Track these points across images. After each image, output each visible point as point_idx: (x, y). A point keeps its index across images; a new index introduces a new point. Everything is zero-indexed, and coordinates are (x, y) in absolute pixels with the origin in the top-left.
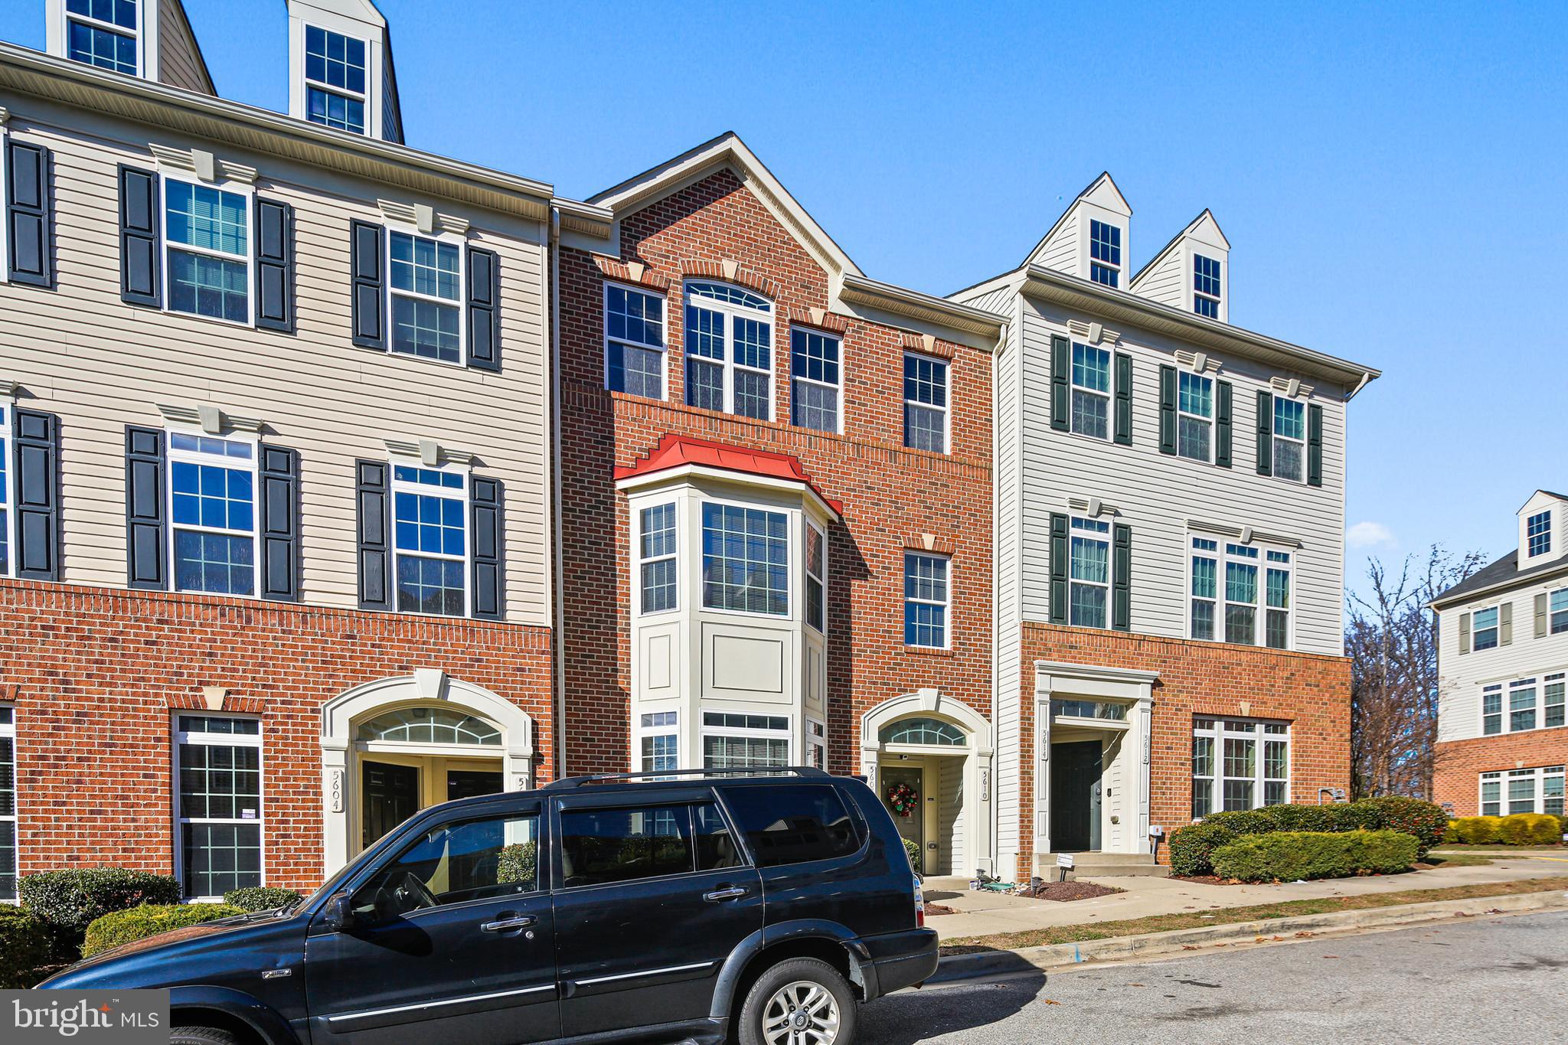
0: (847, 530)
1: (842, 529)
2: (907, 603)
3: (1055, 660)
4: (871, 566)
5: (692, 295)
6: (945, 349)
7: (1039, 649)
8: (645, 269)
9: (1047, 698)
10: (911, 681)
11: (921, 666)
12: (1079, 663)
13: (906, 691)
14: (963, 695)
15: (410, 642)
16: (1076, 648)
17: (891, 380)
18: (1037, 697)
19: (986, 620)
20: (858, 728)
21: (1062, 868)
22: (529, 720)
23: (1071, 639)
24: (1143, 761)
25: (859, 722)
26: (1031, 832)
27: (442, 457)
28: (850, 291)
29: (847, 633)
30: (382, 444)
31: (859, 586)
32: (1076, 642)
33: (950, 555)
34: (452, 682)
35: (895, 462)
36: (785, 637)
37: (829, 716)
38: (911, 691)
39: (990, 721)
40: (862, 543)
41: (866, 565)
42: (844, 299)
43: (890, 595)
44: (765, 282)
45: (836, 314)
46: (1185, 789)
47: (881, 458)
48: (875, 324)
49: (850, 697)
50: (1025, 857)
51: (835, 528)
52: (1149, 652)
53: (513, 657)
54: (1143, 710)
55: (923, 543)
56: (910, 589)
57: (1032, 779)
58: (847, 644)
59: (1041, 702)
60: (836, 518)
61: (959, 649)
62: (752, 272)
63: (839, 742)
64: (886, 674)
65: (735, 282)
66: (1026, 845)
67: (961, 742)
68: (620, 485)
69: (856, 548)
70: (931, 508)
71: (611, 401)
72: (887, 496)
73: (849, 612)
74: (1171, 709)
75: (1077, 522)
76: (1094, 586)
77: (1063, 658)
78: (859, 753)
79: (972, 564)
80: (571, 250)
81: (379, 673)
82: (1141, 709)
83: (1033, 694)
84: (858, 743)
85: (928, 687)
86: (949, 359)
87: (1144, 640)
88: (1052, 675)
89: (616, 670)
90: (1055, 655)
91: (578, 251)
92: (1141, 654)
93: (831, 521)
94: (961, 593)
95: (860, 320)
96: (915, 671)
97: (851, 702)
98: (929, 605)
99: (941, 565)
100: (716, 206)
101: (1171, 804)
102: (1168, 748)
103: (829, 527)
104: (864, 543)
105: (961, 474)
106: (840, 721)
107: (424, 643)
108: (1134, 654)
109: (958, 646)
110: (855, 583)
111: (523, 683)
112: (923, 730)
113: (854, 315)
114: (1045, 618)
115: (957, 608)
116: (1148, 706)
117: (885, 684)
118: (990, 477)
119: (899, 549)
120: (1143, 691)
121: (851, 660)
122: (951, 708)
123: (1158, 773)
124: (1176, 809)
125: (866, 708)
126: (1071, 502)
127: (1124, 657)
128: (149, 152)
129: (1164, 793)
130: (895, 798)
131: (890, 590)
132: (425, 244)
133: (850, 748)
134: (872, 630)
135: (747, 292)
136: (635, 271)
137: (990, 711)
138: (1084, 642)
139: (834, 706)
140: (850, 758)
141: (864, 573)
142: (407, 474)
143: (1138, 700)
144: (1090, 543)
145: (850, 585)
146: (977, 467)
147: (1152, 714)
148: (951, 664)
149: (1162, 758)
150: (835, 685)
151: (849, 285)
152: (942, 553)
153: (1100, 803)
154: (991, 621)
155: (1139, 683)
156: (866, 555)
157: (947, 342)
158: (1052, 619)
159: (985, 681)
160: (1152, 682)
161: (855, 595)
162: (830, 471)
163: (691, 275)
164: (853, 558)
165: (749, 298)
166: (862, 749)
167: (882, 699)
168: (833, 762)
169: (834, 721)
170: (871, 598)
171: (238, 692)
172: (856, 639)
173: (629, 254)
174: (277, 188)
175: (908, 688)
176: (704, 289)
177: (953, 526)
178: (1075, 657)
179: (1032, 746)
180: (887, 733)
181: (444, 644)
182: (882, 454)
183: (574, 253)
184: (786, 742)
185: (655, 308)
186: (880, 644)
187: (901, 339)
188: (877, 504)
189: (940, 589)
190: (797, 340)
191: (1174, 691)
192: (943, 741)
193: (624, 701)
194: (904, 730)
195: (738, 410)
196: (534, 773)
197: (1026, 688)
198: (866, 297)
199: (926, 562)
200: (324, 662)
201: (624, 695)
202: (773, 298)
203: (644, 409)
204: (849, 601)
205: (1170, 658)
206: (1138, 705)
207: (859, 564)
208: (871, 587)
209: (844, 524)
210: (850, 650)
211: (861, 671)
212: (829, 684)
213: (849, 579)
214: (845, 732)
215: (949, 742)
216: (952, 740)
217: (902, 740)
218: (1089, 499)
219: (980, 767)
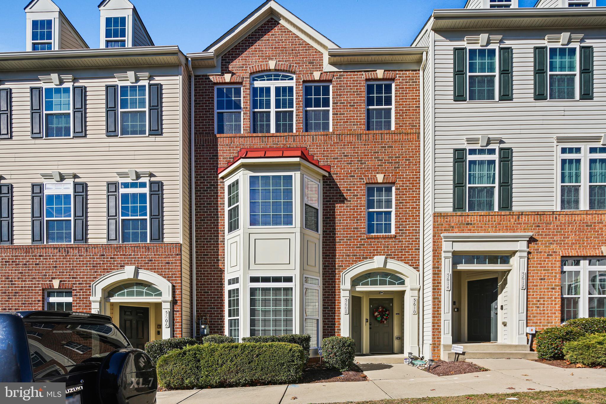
0: (333, 179)
1: (331, 179)
2: (369, 213)
3: (456, 233)
4: (346, 196)
5: (255, 82)
6: (391, 75)
7: (445, 227)
8: (232, 76)
9: (450, 255)
10: (370, 253)
11: (376, 244)
12: (473, 232)
13: (367, 258)
14: (402, 257)
15: (124, 255)
16: (471, 224)
17: (359, 98)
18: (443, 255)
19: (416, 216)
20: (339, 279)
21: (456, 353)
22: (171, 285)
23: (467, 219)
24: (521, 288)
25: (340, 276)
26: (440, 332)
27: (138, 176)
28: (333, 58)
29: (333, 231)
30: (116, 175)
31: (340, 207)
32: (471, 221)
33: (393, 183)
34: (140, 271)
35: (361, 140)
36: (292, 236)
37: (323, 274)
38: (370, 258)
39: (418, 271)
40: (342, 184)
41: (344, 196)
42: (331, 63)
43: (357, 209)
44: (290, 66)
45: (327, 72)
46: (555, 304)
47: (353, 139)
48: (349, 72)
49: (335, 264)
50: (436, 346)
51: (327, 179)
52: (526, 222)
53: (165, 258)
54: (521, 257)
55: (377, 179)
56: (370, 204)
57: (440, 302)
58: (334, 237)
59: (446, 258)
60: (327, 174)
61: (399, 233)
62: (283, 63)
63: (329, 287)
64: (355, 250)
65: (276, 70)
66: (436, 339)
67: (403, 283)
68: (220, 176)
69: (338, 187)
70: (382, 160)
71: (216, 139)
72: (356, 158)
73: (334, 221)
74: (544, 255)
75: (473, 152)
76: (486, 187)
77: (463, 231)
78: (340, 292)
79: (407, 186)
80: (199, 76)
81: (113, 269)
82: (520, 257)
83: (441, 253)
84: (340, 287)
85: (380, 255)
86: (393, 80)
87: (522, 214)
88: (453, 242)
89: (218, 260)
90: (456, 230)
91: (203, 76)
92: (519, 224)
93: (324, 176)
94: (400, 203)
95: (341, 72)
96: (372, 247)
97: (335, 266)
98: (382, 212)
99: (389, 190)
100: (266, 37)
101: (544, 313)
102: (541, 279)
103: (323, 179)
104: (342, 185)
105: (400, 139)
106: (329, 276)
107: (130, 255)
108: (514, 224)
109: (398, 231)
110: (338, 206)
111: (169, 269)
112: (378, 278)
113: (336, 70)
114: (451, 209)
115: (398, 211)
116: (525, 254)
117: (355, 255)
118: (419, 137)
119: (363, 184)
120: (522, 245)
121: (335, 245)
122: (393, 265)
123: (533, 295)
124: (548, 317)
125: (344, 269)
126: (467, 141)
127: (506, 227)
129: (538, 307)
130: (376, 314)
131: (357, 206)
132: (133, 88)
133: (335, 290)
134: (347, 228)
135: (282, 74)
136: (227, 77)
137: (419, 265)
138: (477, 220)
139: (326, 269)
140: (335, 295)
141: (342, 199)
142: (126, 185)
143: (517, 251)
144: (482, 162)
145: (335, 207)
146: (410, 133)
147: (528, 259)
148: (394, 242)
149: (537, 286)
150: (326, 258)
151: (332, 55)
152: (389, 183)
153: (497, 314)
154: (419, 216)
155: (518, 241)
156: (344, 190)
157: (392, 71)
158: (455, 209)
159: (416, 249)
160: (528, 239)
161: (337, 212)
162: (324, 151)
163: (254, 72)
164: (336, 193)
165: (283, 76)
166: (341, 290)
167: (353, 264)
168: (325, 297)
169: (325, 277)
170: (347, 212)
171: (64, 281)
172: (338, 234)
173: (225, 70)
174: (81, 81)
175: (369, 256)
176: (261, 78)
177: (395, 168)
178: (470, 230)
179: (440, 283)
180: (356, 281)
181: (137, 255)
182: (353, 137)
183: (201, 77)
184: (292, 289)
185: (238, 92)
186: (352, 235)
187: (364, 76)
188: (350, 164)
189: (388, 203)
190: (308, 91)
191: (546, 244)
192: (391, 283)
193: (222, 274)
194: (368, 278)
195: (277, 130)
196: (173, 308)
197: (436, 250)
198: (342, 58)
199: (380, 190)
200: (93, 266)
201: (222, 271)
202: (294, 73)
203: (231, 139)
204: (334, 215)
205: (543, 223)
206: (518, 254)
207: (340, 196)
208: (347, 207)
209: (332, 177)
210: (335, 240)
211: (340, 249)
212: (323, 258)
213: (334, 204)
214: (332, 282)
215: (394, 284)
216: (397, 283)
217: (366, 284)
218: (480, 136)
219: (412, 296)
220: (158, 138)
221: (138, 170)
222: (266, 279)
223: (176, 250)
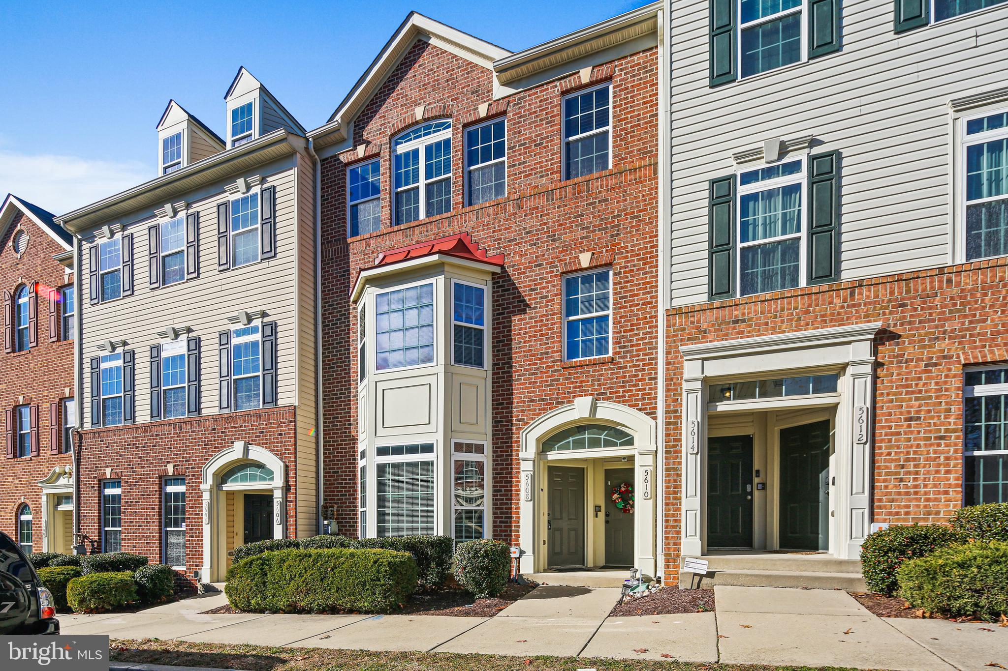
0: (508, 276)
1: (504, 277)
2: (569, 323)
3: (711, 341)
4: (529, 300)
5: (398, 146)
6: (604, 71)
7: (690, 334)
8: (367, 146)
9: (698, 385)
10: (569, 393)
11: (578, 378)
12: (748, 337)
13: (563, 403)
14: (624, 396)
15: (235, 427)
16: (744, 321)
17: (550, 129)
18: (685, 386)
19: (651, 317)
20: (518, 442)
21: (695, 574)
22: (282, 464)
23: (736, 313)
24: (856, 440)
25: (518, 437)
26: (679, 532)
27: (250, 319)
28: (503, 74)
29: (509, 363)
30: (227, 321)
31: (519, 320)
32: (743, 314)
33: (610, 264)
34: (251, 447)
35: (552, 200)
36: (432, 380)
37: (493, 435)
38: (568, 402)
39: (655, 418)
40: (522, 282)
41: (525, 301)
42: (506, 84)
43: (547, 320)
44: (444, 108)
45: (499, 100)
46: (947, 472)
47: (541, 202)
48: (533, 88)
49: (512, 417)
50: (673, 558)
51: (498, 278)
52: (872, 299)
53: (278, 427)
54: (855, 376)
55: (579, 263)
56: (571, 308)
57: (679, 475)
58: (509, 372)
59: (689, 392)
60: (498, 270)
61: (619, 353)
62: (435, 105)
63: (502, 456)
64: (544, 391)
65: (425, 120)
66: (671, 546)
67: (630, 442)
68: (352, 299)
69: (517, 288)
70: (588, 228)
71: (348, 245)
72: (545, 233)
73: (510, 344)
74: (916, 366)
75: (748, 178)
76: (779, 242)
77: (726, 337)
78: (519, 464)
79: (634, 266)
80: (327, 159)
81: (224, 447)
82: (853, 375)
83: (681, 384)
84: (517, 455)
85: (586, 395)
86: (609, 79)
87: (860, 286)
88: (704, 359)
89: (350, 424)
90: (711, 336)
91: (331, 157)
92: (854, 306)
93: (494, 274)
94: (622, 298)
95: (520, 92)
96: (573, 383)
97: (511, 421)
98: (592, 319)
99: (603, 278)
100: (411, 73)
101: (916, 493)
102: (911, 419)
103: (493, 279)
104: (522, 283)
105: (621, 182)
106: (503, 438)
107: (241, 427)
108: (843, 307)
109: (618, 350)
110: (515, 319)
111: (281, 442)
112: (586, 436)
113: (513, 91)
114: (705, 297)
115: (617, 313)
116: (868, 369)
117: (543, 400)
118: (656, 172)
119: (556, 276)
120: (862, 351)
121: (511, 385)
122: (608, 412)
123: (889, 454)
124: (928, 500)
125: (526, 424)
126: (736, 158)
127: (822, 316)
128: (155, 216)
129: (901, 480)
130: (615, 496)
131: (547, 315)
132: (245, 200)
133: (511, 460)
134: (530, 355)
135: (434, 123)
136: (361, 151)
137: (656, 408)
138: (755, 311)
139: (497, 426)
140: (512, 469)
141: (522, 306)
142: (239, 333)
143: (847, 364)
144: (770, 195)
145: (511, 322)
146: (640, 168)
147: (875, 378)
148: (611, 369)
149: (899, 434)
150: (498, 409)
151: (501, 70)
152: (601, 266)
153: (828, 493)
154: (656, 316)
155: (849, 343)
156: (525, 291)
157: (606, 63)
158: (711, 295)
159: (650, 379)
160: (872, 336)
161: (515, 329)
162: (494, 232)
163: (395, 133)
164: (513, 298)
165: (437, 126)
166: (521, 461)
167: (540, 414)
168: (497, 474)
169: (497, 439)
170: (530, 327)
171: (178, 465)
172: (516, 366)
173: (358, 140)
174: (194, 206)
175: (565, 399)
176: (406, 138)
177: (612, 236)
178: (742, 332)
179: (680, 440)
180: (548, 443)
181: (248, 426)
182: (539, 198)
183: (330, 160)
184: (432, 462)
185: (376, 169)
186: (538, 366)
187: (560, 86)
188: (535, 244)
189: (603, 301)
190: (471, 139)
191: (923, 340)
192: (608, 444)
193: (354, 444)
194: (568, 437)
195: (429, 214)
196: (286, 498)
197: (672, 379)
198: (518, 70)
199: (587, 280)
200: (205, 445)
201: (354, 440)
202: (450, 116)
203: (366, 242)
204: (510, 335)
205: (915, 298)
206: (850, 370)
207: (518, 302)
208: (531, 318)
209: (506, 272)
210: (511, 376)
211: (520, 391)
212: (493, 409)
213: (510, 317)
214: (507, 447)
215: (615, 444)
216: (618, 442)
217: (566, 447)
218: (762, 144)
219: (641, 466)
220: (272, 263)
221: (249, 311)
222: (398, 450)
223: (289, 416)
